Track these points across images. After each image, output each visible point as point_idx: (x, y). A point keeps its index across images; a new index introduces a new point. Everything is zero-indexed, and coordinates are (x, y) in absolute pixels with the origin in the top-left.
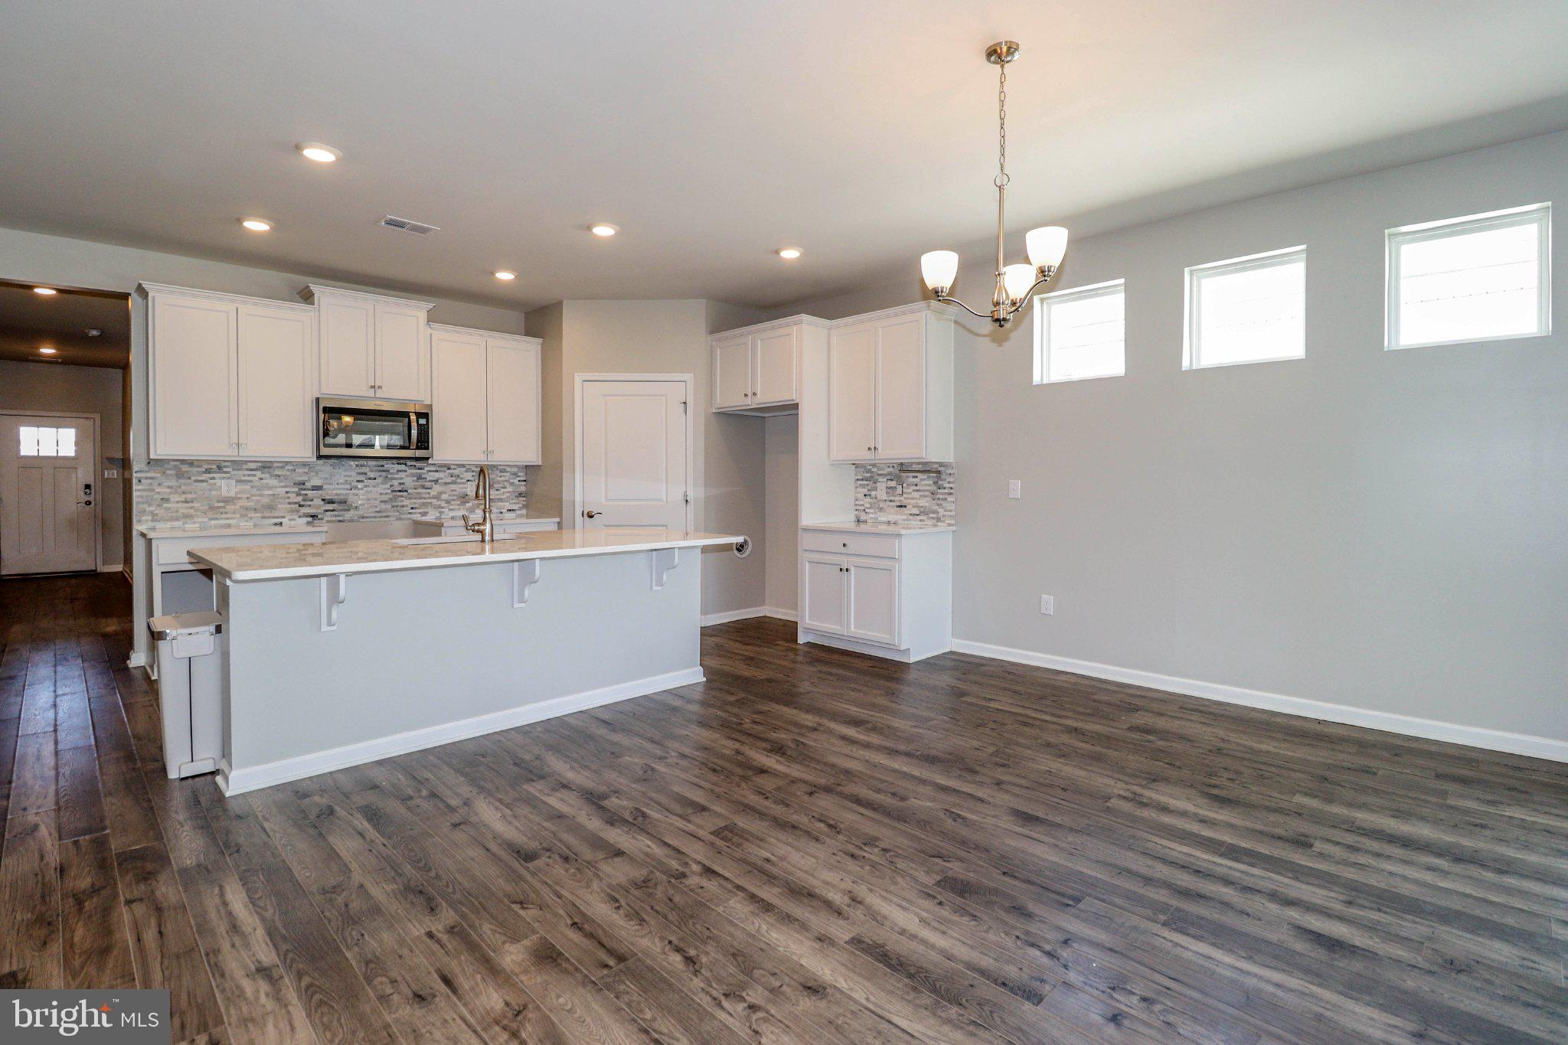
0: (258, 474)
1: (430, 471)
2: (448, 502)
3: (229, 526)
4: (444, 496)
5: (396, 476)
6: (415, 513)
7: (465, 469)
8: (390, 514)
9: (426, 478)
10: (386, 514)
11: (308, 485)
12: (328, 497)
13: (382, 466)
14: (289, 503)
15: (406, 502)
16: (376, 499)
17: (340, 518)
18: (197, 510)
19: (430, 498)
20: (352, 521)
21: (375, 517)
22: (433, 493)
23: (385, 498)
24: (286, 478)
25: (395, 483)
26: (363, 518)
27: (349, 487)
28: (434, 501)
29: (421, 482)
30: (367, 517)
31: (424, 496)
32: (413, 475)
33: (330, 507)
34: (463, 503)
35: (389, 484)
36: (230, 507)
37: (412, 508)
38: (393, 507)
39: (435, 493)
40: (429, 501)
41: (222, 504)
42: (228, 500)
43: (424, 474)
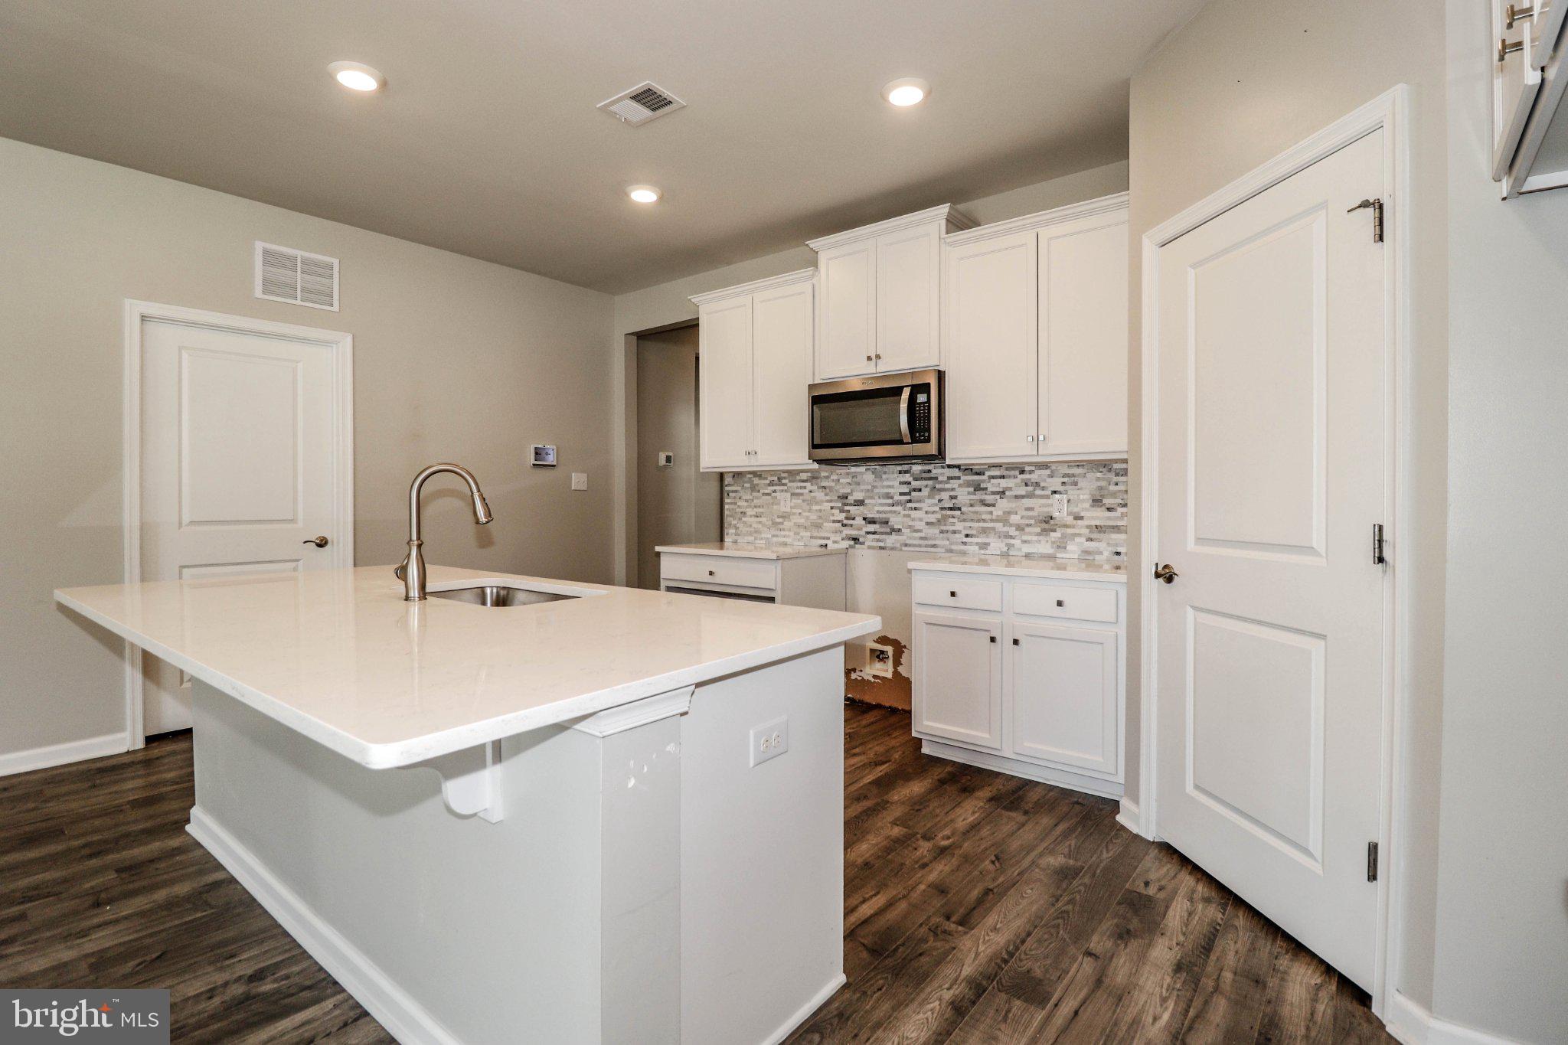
0: (808, 485)
1: (993, 477)
2: (1020, 528)
3: (785, 544)
4: (1015, 519)
5: (947, 486)
6: (971, 544)
7: (1048, 472)
8: (937, 542)
9: (986, 489)
10: (933, 542)
11: (851, 499)
12: (869, 516)
13: (930, 471)
14: (834, 521)
15: (959, 526)
16: (921, 520)
17: (882, 544)
18: (764, 525)
19: (992, 520)
20: (893, 549)
21: (920, 546)
22: (997, 512)
23: (932, 518)
24: (831, 488)
25: (945, 496)
26: (906, 545)
27: (890, 501)
28: (999, 526)
29: (979, 496)
30: (910, 545)
31: (984, 517)
32: (968, 484)
33: (871, 528)
34: (1045, 532)
35: (938, 497)
36: (787, 524)
37: (967, 536)
38: (942, 532)
39: (1000, 513)
40: (991, 525)
41: (780, 520)
42: (785, 516)
43: (983, 481)
